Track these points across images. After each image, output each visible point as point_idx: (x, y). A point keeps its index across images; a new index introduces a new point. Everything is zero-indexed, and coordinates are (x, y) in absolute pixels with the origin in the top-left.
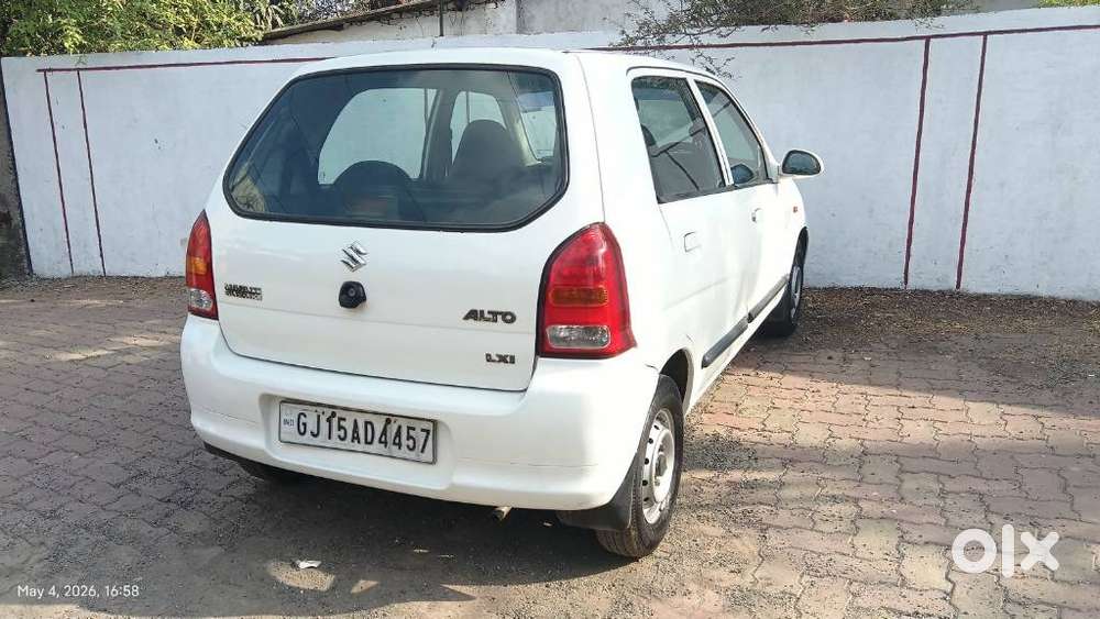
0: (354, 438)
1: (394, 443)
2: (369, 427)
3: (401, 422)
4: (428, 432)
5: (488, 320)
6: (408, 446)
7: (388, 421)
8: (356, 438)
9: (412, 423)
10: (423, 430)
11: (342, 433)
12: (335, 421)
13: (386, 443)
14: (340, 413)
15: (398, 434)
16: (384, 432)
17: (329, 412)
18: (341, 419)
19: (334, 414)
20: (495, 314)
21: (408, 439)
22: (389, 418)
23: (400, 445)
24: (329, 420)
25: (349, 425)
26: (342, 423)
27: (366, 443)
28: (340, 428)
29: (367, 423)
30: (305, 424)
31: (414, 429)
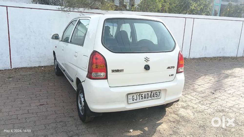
0: (144, 98)
1: (153, 97)
2: (148, 94)
3: (154, 92)
4: (160, 92)
5: (171, 68)
6: (156, 96)
7: (152, 92)
8: (145, 98)
9: (156, 91)
10: (159, 92)
11: (142, 98)
12: (140, 96)
13: (151, 97)
14: (141, 94)
15: (154, 94)
16: (151, 95)
17: (139, 94)
18: (141, 95)
19: (140, 94)
20: (171, 67)
21: (156, 95)
22: (151, 92)
23: (154, 97)
24: (139, 96)
25: (143, 96)
26: (142, 96)
27: (147, 98)
28: (141, 97)
29: (147, 94)
30: (134, 98)
31: (157, 92)
